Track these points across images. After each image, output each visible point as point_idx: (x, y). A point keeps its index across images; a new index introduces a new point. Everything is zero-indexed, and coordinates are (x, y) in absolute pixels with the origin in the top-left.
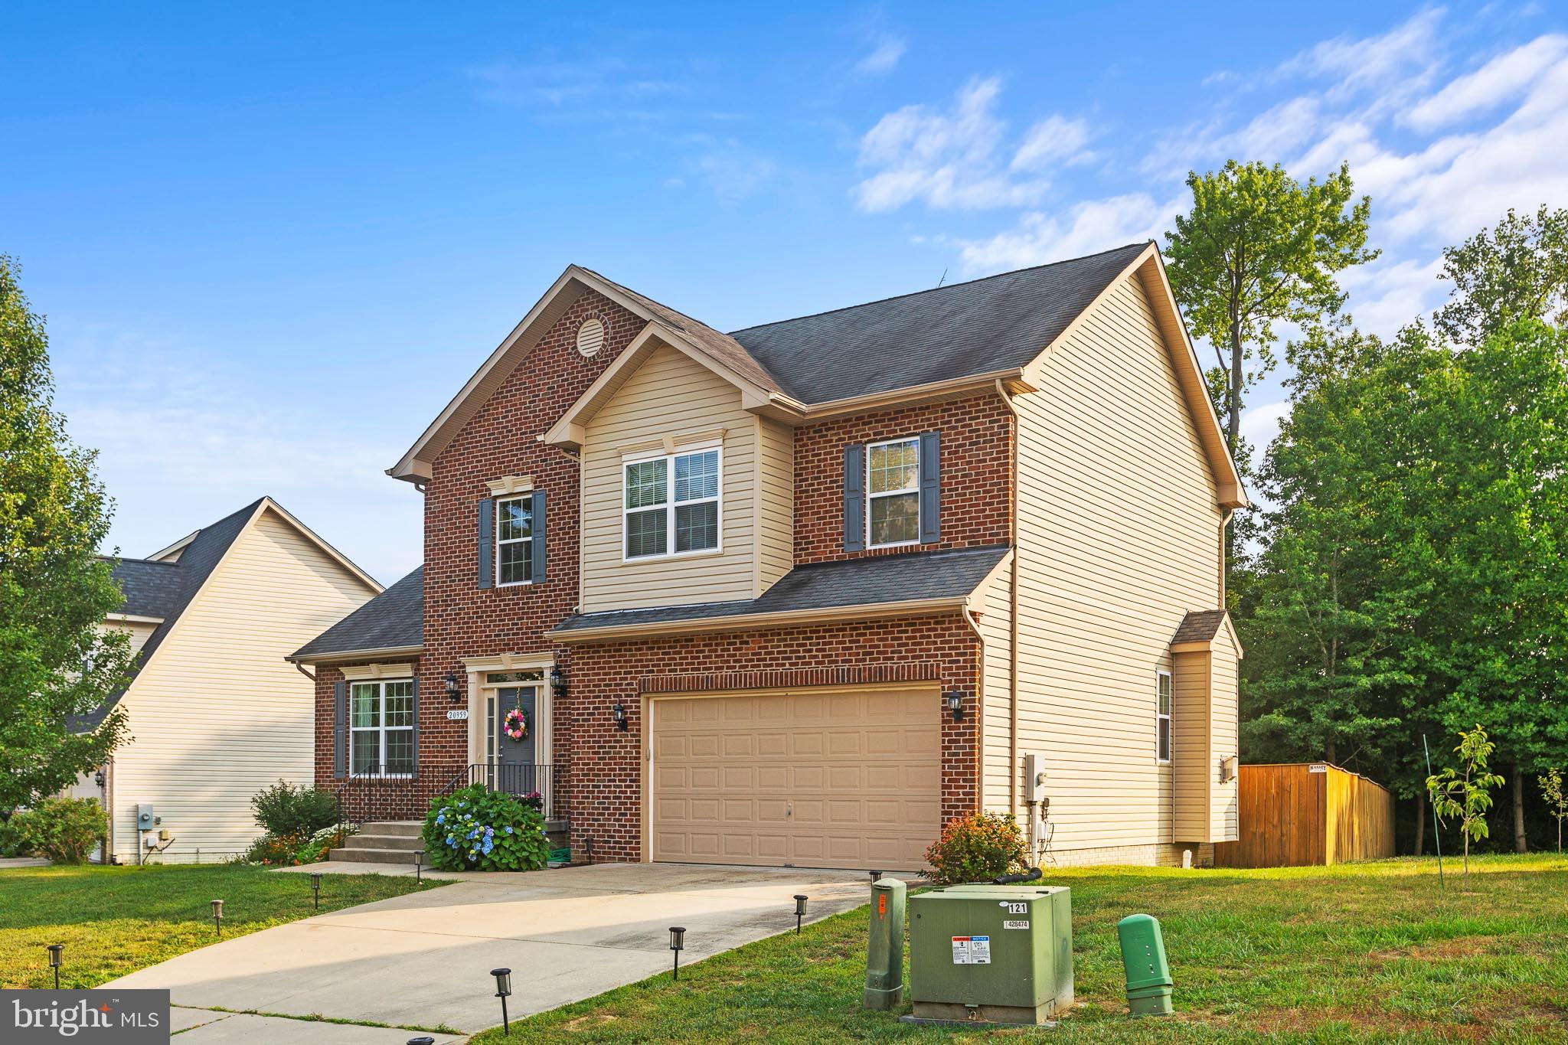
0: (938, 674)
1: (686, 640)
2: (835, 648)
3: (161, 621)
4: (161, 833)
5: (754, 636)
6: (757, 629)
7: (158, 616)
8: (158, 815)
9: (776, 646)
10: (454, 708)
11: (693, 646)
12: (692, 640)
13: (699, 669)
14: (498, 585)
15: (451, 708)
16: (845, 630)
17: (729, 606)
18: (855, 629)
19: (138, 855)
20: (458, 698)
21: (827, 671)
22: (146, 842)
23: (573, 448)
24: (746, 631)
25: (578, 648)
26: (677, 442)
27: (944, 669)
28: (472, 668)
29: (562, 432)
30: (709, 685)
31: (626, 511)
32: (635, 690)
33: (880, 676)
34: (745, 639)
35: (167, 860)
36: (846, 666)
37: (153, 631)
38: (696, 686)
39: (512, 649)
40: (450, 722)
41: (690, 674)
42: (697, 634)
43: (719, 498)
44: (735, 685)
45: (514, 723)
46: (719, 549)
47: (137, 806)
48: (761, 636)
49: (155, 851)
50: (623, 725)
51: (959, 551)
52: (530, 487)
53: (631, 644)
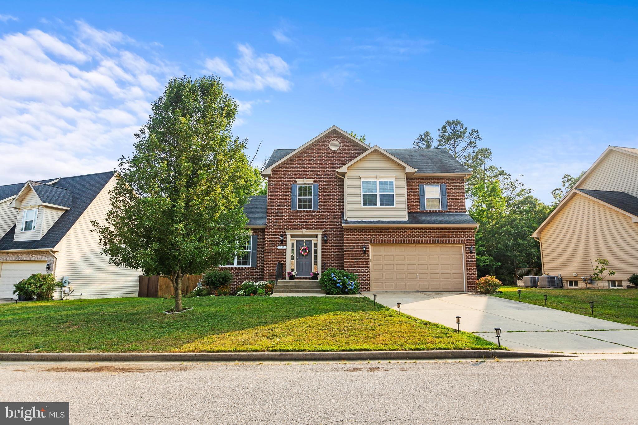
0: (465, 242)
1: (386, 230)
2: (434, 234)
3: (69, 209)
4: (69, 288)
5: (409, 230)
6: (409, 228)
7: (68, 207)
8: (69, 281)
9: (416, 233)
10: (280, 245)
11: (389, 231)
12: (388, 230)
13: (391, 238)
14: (298, 209)
15: (278, 245)
16: (437, 230)
17: (400, 221)
18: (440, 230)
19: (61, 296)
20: (283, 242)
21: (412, 240)
22: (65, 290)
23: (344, 175)
24: (406, 228)
25: (347, 230)
26: (381, 177)
27: (466, 241)
28: (289, 233)
29: (343, 170)
30: (395, 242)
31: (362, 193)
32: (368, 242)
33: (448, 242)
34: (406, 230)
35: (71, 298)
36: (438, 239)
37: (64, 212)
38: (389, 242)
39: (305, 229)
40: (278, 249)
41: (387, 239)
42: (390, 228)
43: (394, 193)
44: (403, 242)
45: (305, 250)
46: (395, 206)
47: (63, 277)
48: (411, 230)
49: (67, 295)
50: (364, 252)
51: (453, 213)
52: (313, 183)
53: (366, 229)
